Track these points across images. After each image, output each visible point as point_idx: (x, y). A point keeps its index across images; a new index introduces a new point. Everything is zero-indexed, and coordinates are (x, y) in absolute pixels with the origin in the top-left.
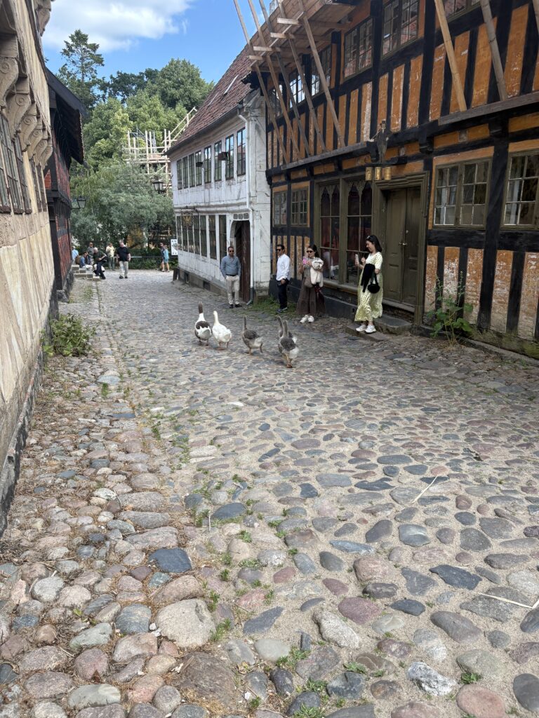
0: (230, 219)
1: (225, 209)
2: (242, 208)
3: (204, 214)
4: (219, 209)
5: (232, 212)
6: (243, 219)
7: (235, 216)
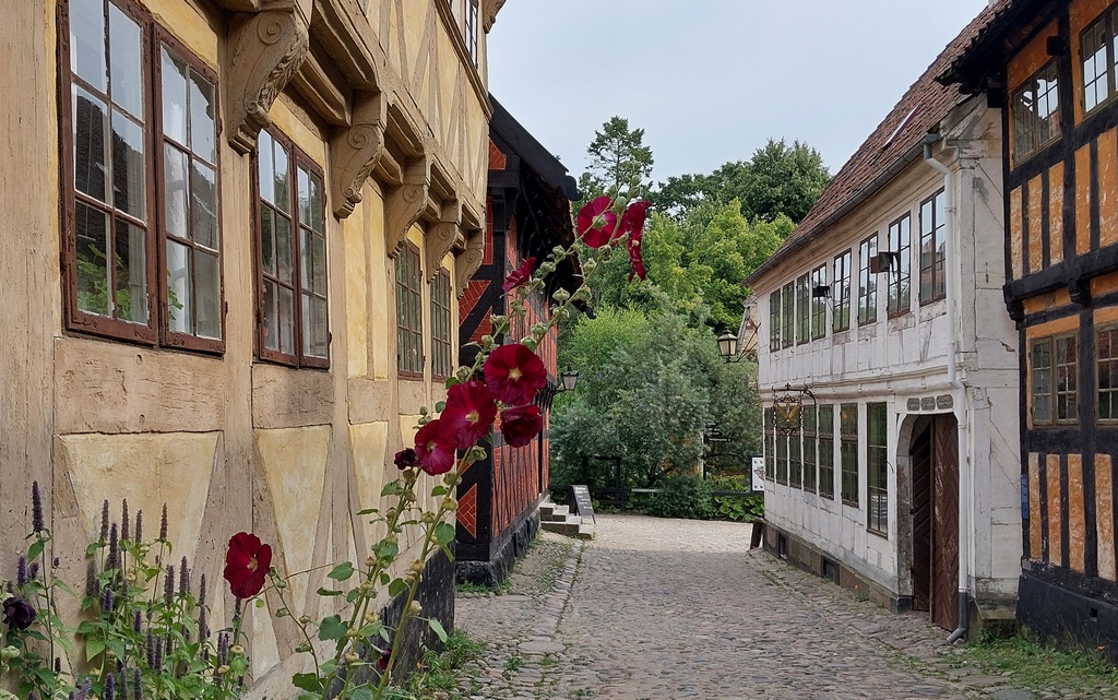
0: (897, 412)
1: (883, 387)
2: (931, 381)
3: (829, 402)
4: (866, 388)
5: (903, 394)
6: (937, 411)
7: (912, 404)
